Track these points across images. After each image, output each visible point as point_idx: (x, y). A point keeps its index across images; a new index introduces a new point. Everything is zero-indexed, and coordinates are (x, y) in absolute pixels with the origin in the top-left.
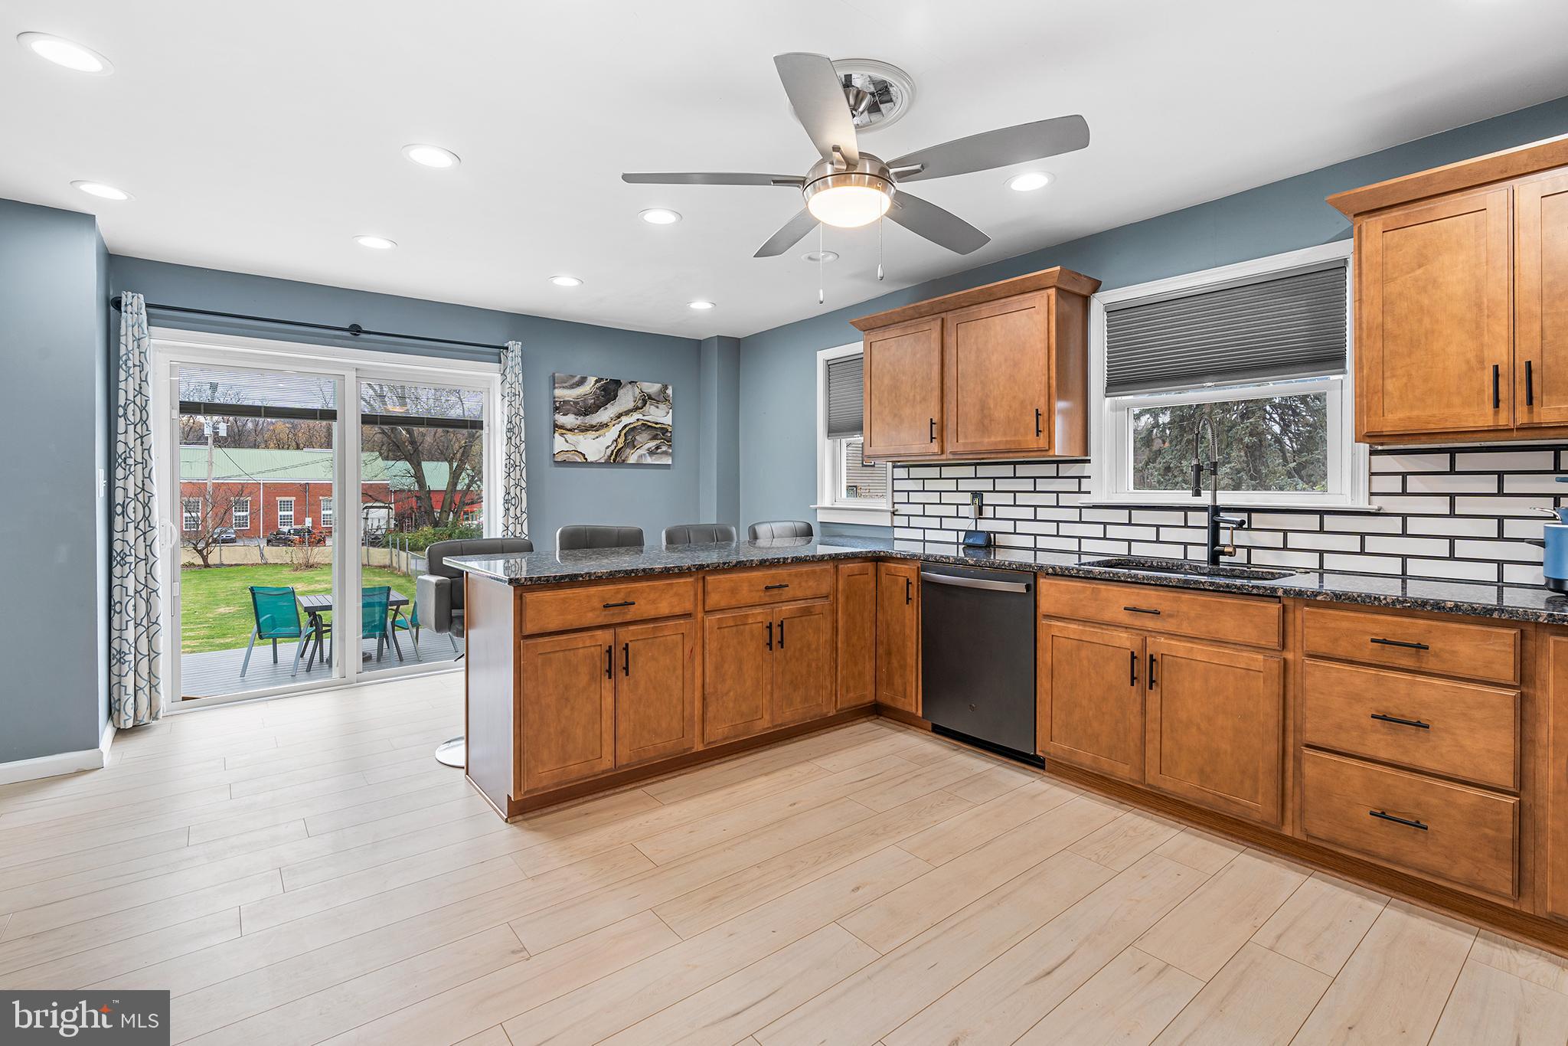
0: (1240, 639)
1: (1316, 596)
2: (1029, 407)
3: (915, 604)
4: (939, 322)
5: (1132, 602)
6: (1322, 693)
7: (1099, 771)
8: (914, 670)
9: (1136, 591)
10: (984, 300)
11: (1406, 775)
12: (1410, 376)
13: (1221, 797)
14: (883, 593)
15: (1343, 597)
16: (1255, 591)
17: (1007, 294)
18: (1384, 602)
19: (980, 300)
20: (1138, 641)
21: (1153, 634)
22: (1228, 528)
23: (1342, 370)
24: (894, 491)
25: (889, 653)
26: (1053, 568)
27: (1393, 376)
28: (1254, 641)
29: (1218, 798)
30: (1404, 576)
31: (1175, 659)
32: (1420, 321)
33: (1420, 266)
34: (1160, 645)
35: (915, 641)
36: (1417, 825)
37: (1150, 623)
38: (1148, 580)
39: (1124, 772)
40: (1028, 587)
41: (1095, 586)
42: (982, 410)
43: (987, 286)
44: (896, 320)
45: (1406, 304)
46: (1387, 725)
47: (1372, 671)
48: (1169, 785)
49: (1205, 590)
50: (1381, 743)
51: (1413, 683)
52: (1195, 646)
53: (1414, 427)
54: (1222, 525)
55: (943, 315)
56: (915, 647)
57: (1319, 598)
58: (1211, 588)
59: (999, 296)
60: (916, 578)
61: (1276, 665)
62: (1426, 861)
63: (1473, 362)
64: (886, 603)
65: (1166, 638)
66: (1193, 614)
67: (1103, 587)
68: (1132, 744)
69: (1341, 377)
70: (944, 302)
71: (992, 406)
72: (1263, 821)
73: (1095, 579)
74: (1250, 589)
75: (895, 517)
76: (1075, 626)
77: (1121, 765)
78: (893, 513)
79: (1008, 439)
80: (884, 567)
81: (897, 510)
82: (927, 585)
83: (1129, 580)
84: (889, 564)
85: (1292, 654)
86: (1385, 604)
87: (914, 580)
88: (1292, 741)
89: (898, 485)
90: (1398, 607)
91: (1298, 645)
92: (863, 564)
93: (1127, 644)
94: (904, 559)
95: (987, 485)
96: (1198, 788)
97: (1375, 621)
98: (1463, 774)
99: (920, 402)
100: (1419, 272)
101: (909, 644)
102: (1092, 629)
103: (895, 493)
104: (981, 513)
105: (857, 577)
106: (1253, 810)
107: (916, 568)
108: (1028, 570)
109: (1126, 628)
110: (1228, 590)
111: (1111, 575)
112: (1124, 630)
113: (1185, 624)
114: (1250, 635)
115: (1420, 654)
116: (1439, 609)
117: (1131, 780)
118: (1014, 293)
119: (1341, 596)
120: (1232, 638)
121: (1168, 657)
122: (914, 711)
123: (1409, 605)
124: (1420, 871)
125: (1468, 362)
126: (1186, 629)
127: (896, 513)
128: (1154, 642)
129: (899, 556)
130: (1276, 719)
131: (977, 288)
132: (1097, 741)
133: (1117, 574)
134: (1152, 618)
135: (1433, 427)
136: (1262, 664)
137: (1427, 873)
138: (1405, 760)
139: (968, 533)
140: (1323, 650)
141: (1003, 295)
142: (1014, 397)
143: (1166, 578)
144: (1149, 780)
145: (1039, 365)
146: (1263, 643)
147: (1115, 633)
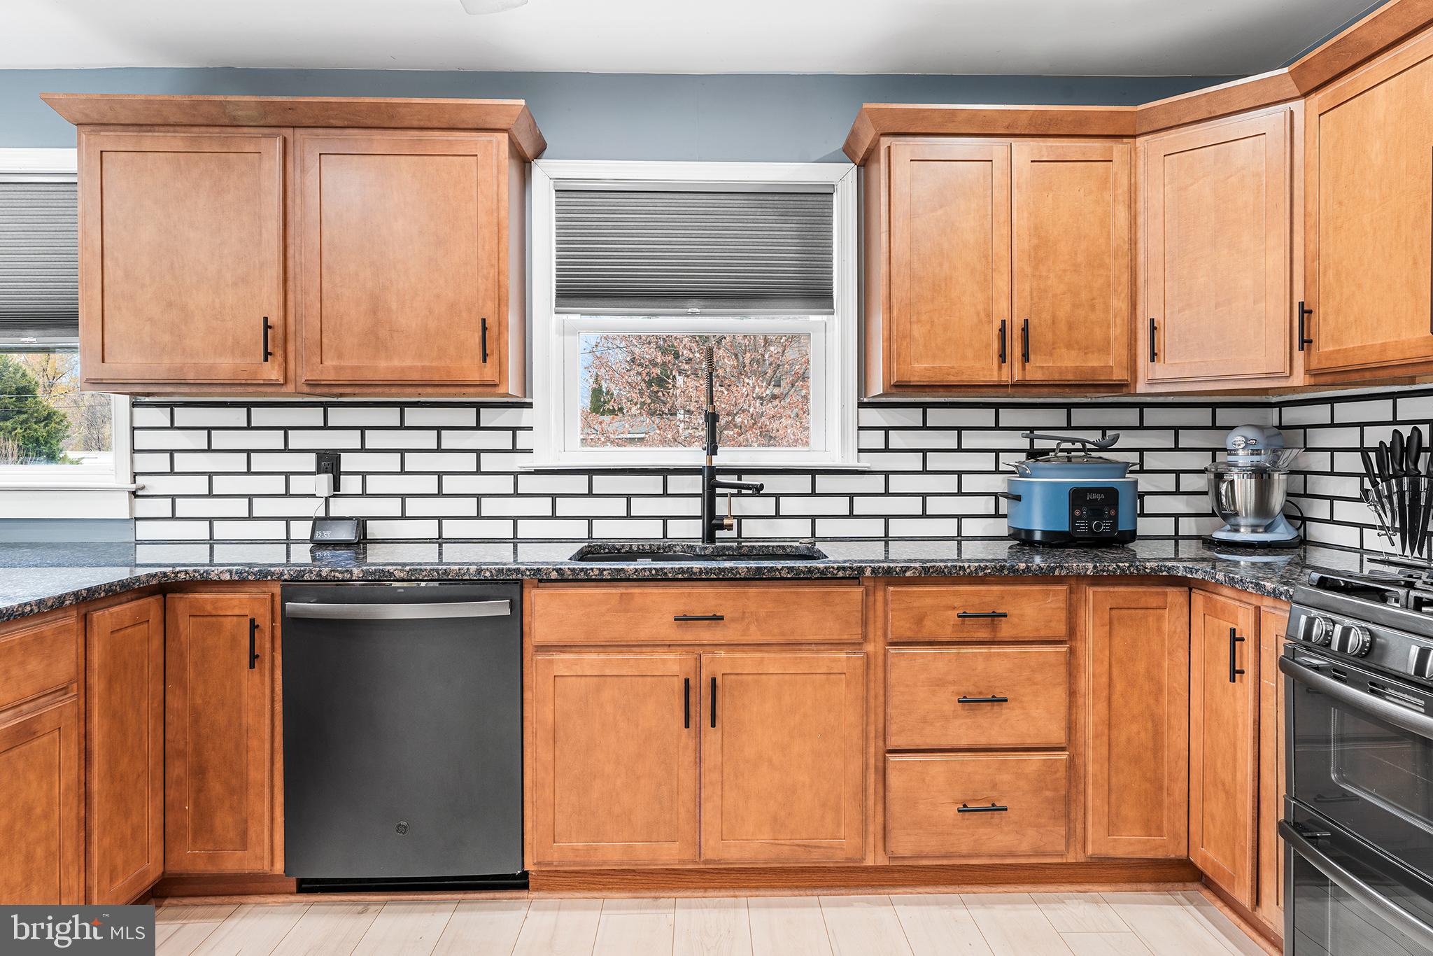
0: (819, 637)
1: (905, 571)
2: (464, 314)
3: (267, 665)
4: (278, 143)
5: (682, 606)
6: (907, 686)
7: (630, 865)
8: (267, 790)
9: (687, 591)
10: (376, 123)
11: (983, 757)
12: (932, 322)
13: (799, 845)
14: (181, 655)
15: (931, 570)
16: (841, 574)
17: (422, 124)
18: (968, 570)
19: (369, 122)
20: (690, 660)
21: (707, 648)
22: (726, 495)
23: (830, 310)
24: (134, 451)
25: (200, 772)
26: (559, 571)
27: (919, 321)
28: (835, 637)
29: (796, 848)
30: (886, 539)
31: (739, 677)
32: (941, 265)
33: (941, 207)
34: (720, 662)
35: (267, 736)
36: (994, 809)
37: (705, 634)
38: (707, 573)
39: (670, 854)
40: (512, 606)
41: (624, 591)
42: (375, 313)
43: (388, 100)
44: (172, 120)
45: (929, 245)
46: (967, 708)
47: (953, 650)
48: (735, 853)
49: (782, 579)
50: (963, 730)
51: (988, 657)
52: (766, 655)
53: (937, 378)
54: (719, 491)
55: (288, 132)
56: (267, 746)
57: (908, 574)
58: (789, 576)
59: (406, 124)
60: (269, 616)
61: (859, 662)
62: (1000, 844)
63: (982, 315)
64: (191, 674)
65: (727, 652)
66: (762, 612)
67: (637, 591)
68: (682, 810)
69: (825, 318)
70: (292, 107)
71: (394, 306)
72: (847, 859)
73: (628, 580)
74: (835, 572)
75: (138, 500)
76: (594, 656)
77: (666, 845)
78: (134, 494)
79: (427, 363)
80: (182, 603)
81: (143, 488)
82: (295, 627)
83: (680, 576)
84: (197, 596)
85: (873, 644)
86: (969, 574)
87: (264, 622)
88: (873, 750)
89: (143, 440)
90: (980, 575)
91: (880, 633)
92: (140, 602)
93: (675, 669)
94: (239, 582)
95: (353, 440)
96: (772, 844)
97: (956, 594)
98: (1029, 742)
99: (235, 284)
100: (940, 212)
101: (254, 743)
102: (620, 657)
103: (136, 455)
104: (336, 485)
105: (129, 630)
106: (836, 848)
107: (268, 596)
108: (514, 577)
109: (669, 645)
110: (809, 575)
111: (654, 572)
112: (666, 649)
113: (753, 628)
114: (832, 630)
115: (995, 623)
116: (1014, 572)
117: (682, 862)
118: (436, 125)
119: (929, 569)
120: (811, 638)
121: (730, 677)
122: (267, 868)
123: (989, 571)
124: (991, 856)
125: (978, 314)
126: (755, 635)
127: (140, 493)
128: (713, 660)
129: (227, 577)
130: (861, 728)
131: (368, 100)
132: (630, 820)
133: (662, 569)
134: (709, 626)
135: (952, 379)
136: (844, 663)
137: (996, 856)
138: (982, 741)
139: (318, 522)
140: (908, 634)
141: (415, 123)
142: (438, 296)
143: (732, 569)
144: (708, 854)
145: (483, 249)
146: (846, 637)
147: (656, 656)
